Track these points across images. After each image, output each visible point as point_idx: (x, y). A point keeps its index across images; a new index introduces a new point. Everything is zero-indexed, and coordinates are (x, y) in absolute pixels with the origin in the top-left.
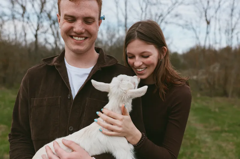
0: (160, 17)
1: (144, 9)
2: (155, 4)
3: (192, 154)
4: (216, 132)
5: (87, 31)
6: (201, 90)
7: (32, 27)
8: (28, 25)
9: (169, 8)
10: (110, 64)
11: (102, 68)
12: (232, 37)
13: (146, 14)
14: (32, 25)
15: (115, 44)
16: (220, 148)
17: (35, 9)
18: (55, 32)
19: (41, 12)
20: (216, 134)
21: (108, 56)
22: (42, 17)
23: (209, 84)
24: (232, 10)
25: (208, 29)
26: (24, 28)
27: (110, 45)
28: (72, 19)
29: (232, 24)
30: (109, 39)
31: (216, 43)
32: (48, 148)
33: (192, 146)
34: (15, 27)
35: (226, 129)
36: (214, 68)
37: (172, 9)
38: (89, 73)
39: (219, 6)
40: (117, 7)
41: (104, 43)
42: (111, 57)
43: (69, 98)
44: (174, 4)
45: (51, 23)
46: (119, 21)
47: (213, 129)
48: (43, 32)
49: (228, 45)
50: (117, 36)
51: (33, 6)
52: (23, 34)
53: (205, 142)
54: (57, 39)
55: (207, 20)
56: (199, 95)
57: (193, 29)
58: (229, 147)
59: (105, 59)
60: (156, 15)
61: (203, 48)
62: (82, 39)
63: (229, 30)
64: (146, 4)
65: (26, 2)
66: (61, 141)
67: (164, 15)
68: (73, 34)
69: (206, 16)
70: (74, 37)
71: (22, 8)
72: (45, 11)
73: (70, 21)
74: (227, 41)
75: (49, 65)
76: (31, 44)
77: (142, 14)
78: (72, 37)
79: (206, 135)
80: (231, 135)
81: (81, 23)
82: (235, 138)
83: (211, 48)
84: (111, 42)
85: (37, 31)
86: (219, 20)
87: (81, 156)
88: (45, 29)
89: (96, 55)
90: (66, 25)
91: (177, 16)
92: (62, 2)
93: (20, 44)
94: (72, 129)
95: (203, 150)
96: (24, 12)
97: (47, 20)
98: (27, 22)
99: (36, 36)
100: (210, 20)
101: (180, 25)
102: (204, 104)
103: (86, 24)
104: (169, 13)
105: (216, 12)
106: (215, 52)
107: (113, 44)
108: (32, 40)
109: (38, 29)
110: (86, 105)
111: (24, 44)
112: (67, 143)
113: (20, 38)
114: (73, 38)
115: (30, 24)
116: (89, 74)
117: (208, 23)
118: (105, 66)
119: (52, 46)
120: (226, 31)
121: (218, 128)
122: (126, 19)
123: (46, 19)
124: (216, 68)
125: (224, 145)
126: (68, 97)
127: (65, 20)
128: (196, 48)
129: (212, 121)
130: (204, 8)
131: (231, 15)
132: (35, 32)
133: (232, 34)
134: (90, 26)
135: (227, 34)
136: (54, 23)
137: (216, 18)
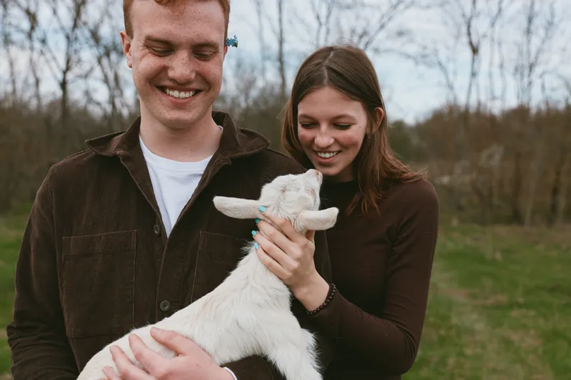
0: (361, 37)
1: (323, 20)
2: (349, 7)
3: (443, 361)
4: (498, 307)
5: (201, 76)
6: (460, 208)
7: (53, 64)
8: (42, 59)
9: (383, 16)
10: (252, 150)
11: (232, 159)
12: (530, 83)
13: (328, 32)
14: (54, 58)
15: (255, 103)
16: (507, 343)
17: (59, 19)
18: (111, 76)
19: (75, 26)
20: (497, 313)
21: (243, 131)
22: (76, 39)
23: (479, 193)
24: (530, 20)
25: (476, 65)
26: (32, 65)
27: (243, 105)
28: (164, 47)
29: (529, 52)
30: (241, 91)
31: (494, 98)
32: (116, 351)
33: (442, 341)
34: (11, 64)
35: (521, 300)
36: (490, 157)
37: (390, 19)
38: (202, 173)
39: (500, 10)
40: (259, 13)
41: (229, 100)
42: (251, 135)
43: (156, 232)
44: (395, 7)
45: (100, 53)
46: (264, 48)
47: (490, 301)
48: (80, 77)
49: (522, 102)
50: (260, 83)
51: (55, 12)
52: (32, 80)
53: (472, 332)
54: (117, 93)
55: (471, 43)
56: (455, 222)
57: (440, 64)
58: (528, 342)
59: (238, 139)
60: (353, 31)
61: (462, 109)
62: (187, 95)
63: (523, 66)
64: (329, 5)
65: (37, 4)
66: (149, 332)
67: (372, 32)
68: (167, 83)
69: (469, 34)
70: (168, 91)
71: (27, 17)
72: (85, 24)
73: (159, 52)
74: (518, 94)
75: (104, 154)
76: (52, 104)
77: (319, 31)
78: (163, 89)
79: (475, 316)
80: (532, 313)
81: (188, 59)
82: (541, 321)
83: (482, 109)
84: (247, 96)
85: (65, 73)
86: (500, 44)
87: (197, 365)
88: (86, 67)
89: (216, 130)
90: (150, 62)
91: (401, 34)
92: (137, 6)
93: (25, 106)
94: (167, 307)
95: (469, 352)
96: (33, 28)
97: (91, 47)
98: (42, 53)
99: (63, 85)
100: (479, 42)
101: (408, 56)
102: (468, 241)
103: (197, 60)
104: (382, 27)
105: (493, 24)
106: (492, 119)
107: (250, 102)
108: (54, 94)
109: (68, 69)
110: (200, 248)
111: (33, 104)
112: (162, 337)
113: (23, 90)
114: (166, 93)
115: (48, 56)
116: (203, 175)
117: (475, 50)
118: (240, 154)
119: (105, 110)
120: (516, 69)
121: (503, 298)
122: (281, 42)
123: (87, 43)
124: (494, 157)
125: (515, 337)
126: (154, 232)
127: (147, 51)
128: (446, 111)
129: (488, 283)
130: (464, 15)
131: (528, 32)
132: (60, 76)
133: (529, 75)
134: (207, 64)
135: (519, 76)
136: (108, 54)
137: (492, 40)
